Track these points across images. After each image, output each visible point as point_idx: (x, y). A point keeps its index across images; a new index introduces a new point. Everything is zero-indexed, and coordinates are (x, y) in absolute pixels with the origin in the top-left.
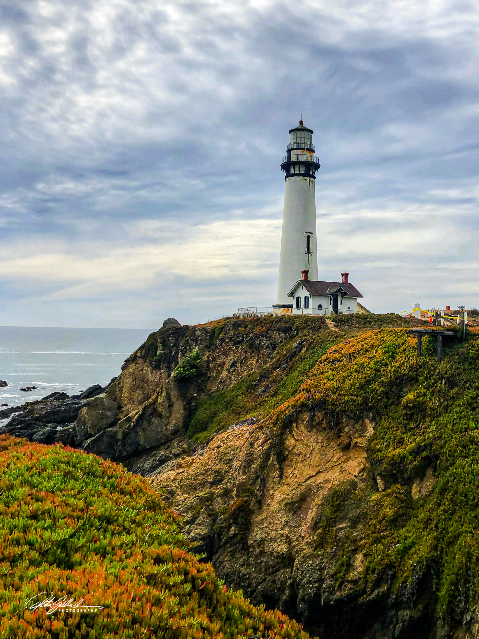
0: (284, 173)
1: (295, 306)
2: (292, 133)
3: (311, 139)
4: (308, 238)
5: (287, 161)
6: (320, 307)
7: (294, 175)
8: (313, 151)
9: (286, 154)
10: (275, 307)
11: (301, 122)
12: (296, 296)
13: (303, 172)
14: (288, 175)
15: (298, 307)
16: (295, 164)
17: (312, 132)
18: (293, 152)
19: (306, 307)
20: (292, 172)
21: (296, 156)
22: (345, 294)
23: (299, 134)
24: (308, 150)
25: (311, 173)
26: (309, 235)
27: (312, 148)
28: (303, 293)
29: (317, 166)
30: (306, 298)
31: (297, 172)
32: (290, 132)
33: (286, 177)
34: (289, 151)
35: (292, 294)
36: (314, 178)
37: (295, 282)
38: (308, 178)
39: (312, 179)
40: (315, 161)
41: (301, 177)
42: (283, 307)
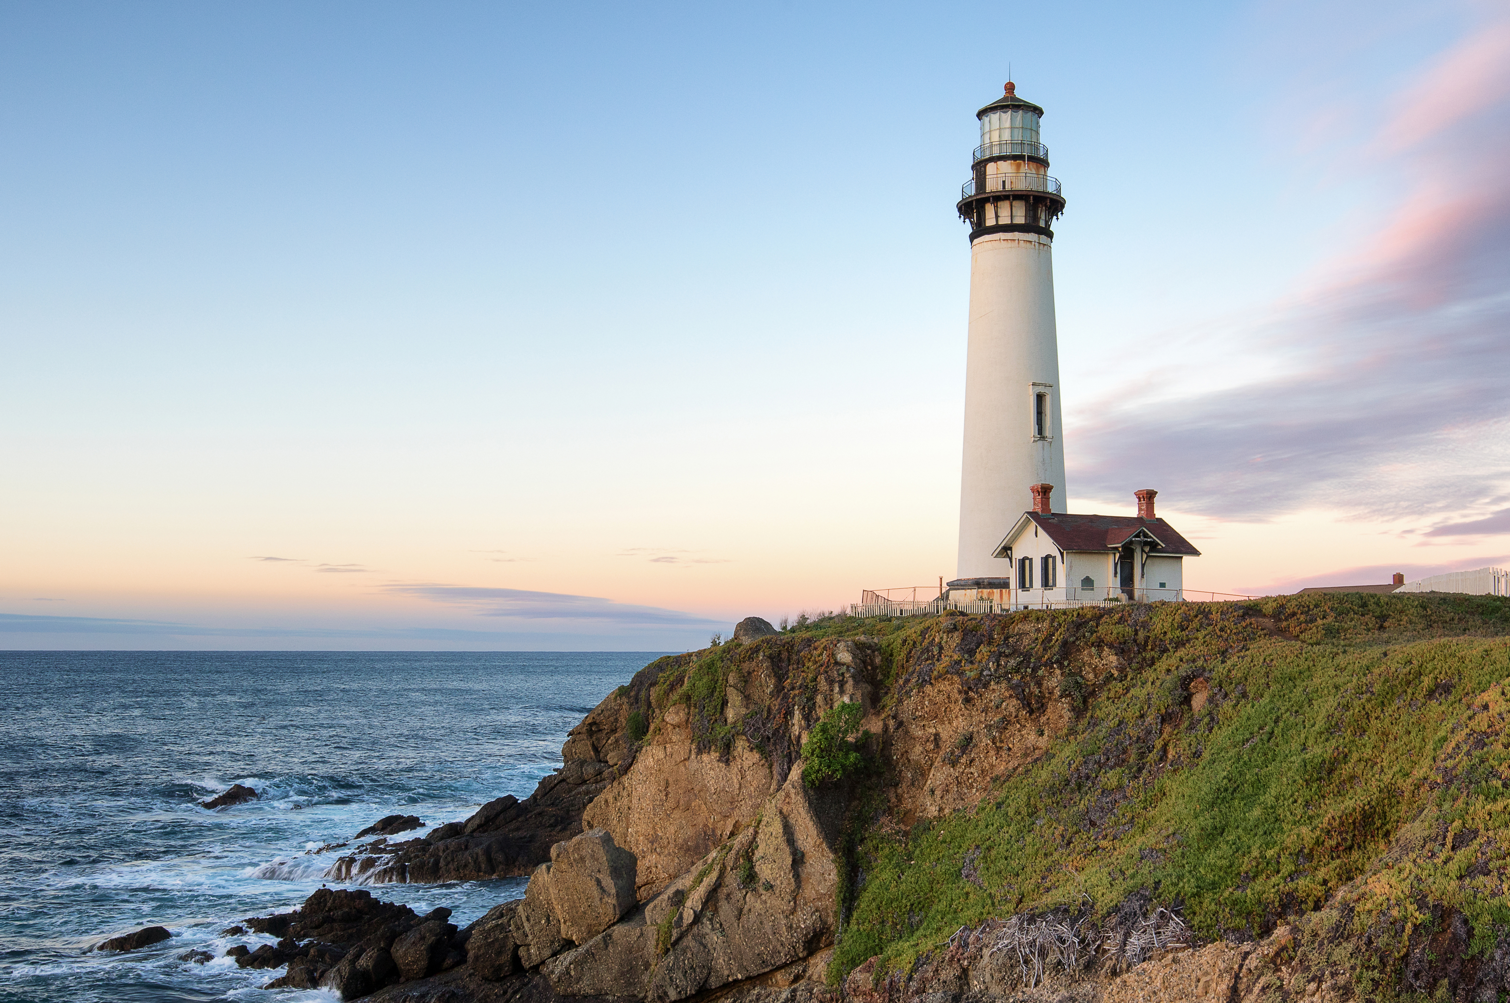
1: (1013, 581)
2: (986, 116)
6: (1087, 583)
7: (997, 229)
10: (954, 585)
11: (1010, 87)
12: (1017, 555)
13: (1020, 220)
14: (979, 230)
15: (1025, 583)
16: (997, 198)
17: (1038, 111)
18: (991, 168)
19: (1049, 581)
20: (990, 222)
21: (1001, 176)
22: (1154, 546)
23: (1005, 117)
24: (1031, 159)
25: (1042, 224)
26: (1043, 390)
27: (1041, 154)
28: (1038, 546)
29: (1055, 204)
30: (1047, 562)
31: (1005, 220)
32: (980, 114)
33: (972, 237)
34: (979, 167)
35: (1004, 550)
36: (1050, 235)
37: (1014, 517)
38: (1032, 237)
39: (1044, 239)
40: (1051, 189)
42: (978, 584)
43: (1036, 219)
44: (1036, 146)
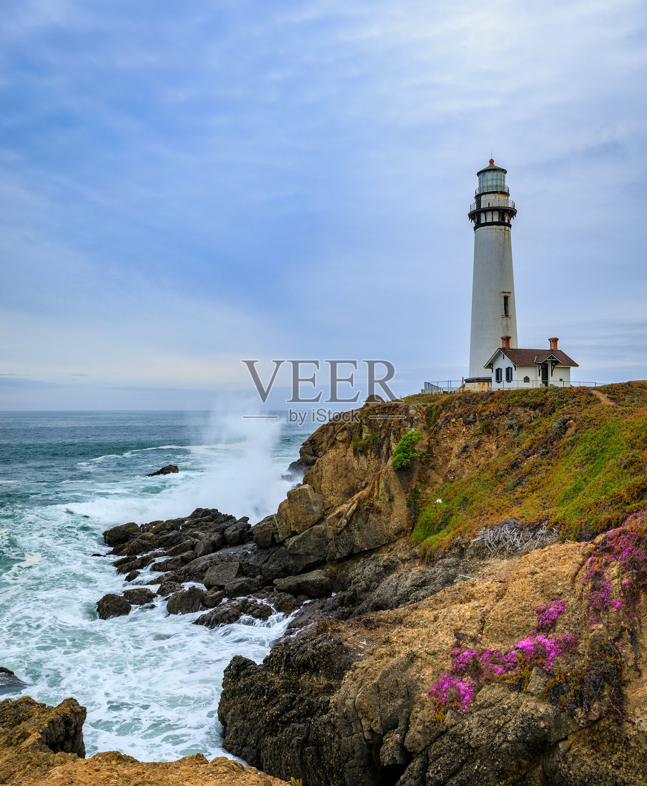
0: (473, 224)
1: (494, 379)
2: (481, 176)
3: (504, 181)
4: (506, 298)
5: (475, 209)
6: (527, 379)
8: (507, 194)
9: (474, 201)
10: (468, 381)
11: (492, 161)
12: (495, 367)
13: (496, 219)
14: (478, 225)
15: (499, 380)
16: (486, 211)
17: (505, 172)
18: (483, 198)
19: (509, 379)
20: (483, 221)
21: (488, 201)
22: (557, 362)
23: (489, 175)
24: (503, 193)
25: (506, 221)
26: (507, 295)
27: (506, 190)
28: (504, 363)
29: (512, 212)
30: (508, 370)
31: (489, 220)
32: (479, 174)
33: (475, 228)
34: (478, 197)
35: (490, 365)
36: (510, 226)
37: (494, 351)
38: (502, 227)
39: (507, 228)
40: (510, 206)
41: (495, 227)
42: (478, 380)
43: (504, 219)
44: (503, 187)
